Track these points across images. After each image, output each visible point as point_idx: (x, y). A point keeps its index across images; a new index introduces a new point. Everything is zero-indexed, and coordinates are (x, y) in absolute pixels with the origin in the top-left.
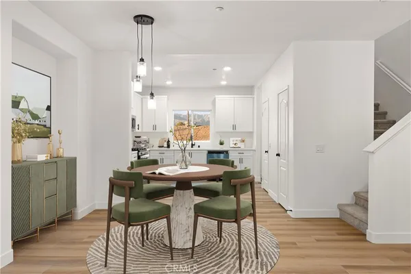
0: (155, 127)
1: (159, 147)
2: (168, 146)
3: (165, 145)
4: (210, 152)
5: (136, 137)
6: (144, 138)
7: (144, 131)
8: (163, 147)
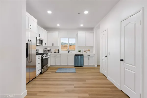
0: (53, 44)
1: (54, 53)
2: (58, 52)
3: (57, 52)
4: (76, 55)
5: (45, 48)
6: (48, 49)
7: (49, 46)
8: (56, 52)
